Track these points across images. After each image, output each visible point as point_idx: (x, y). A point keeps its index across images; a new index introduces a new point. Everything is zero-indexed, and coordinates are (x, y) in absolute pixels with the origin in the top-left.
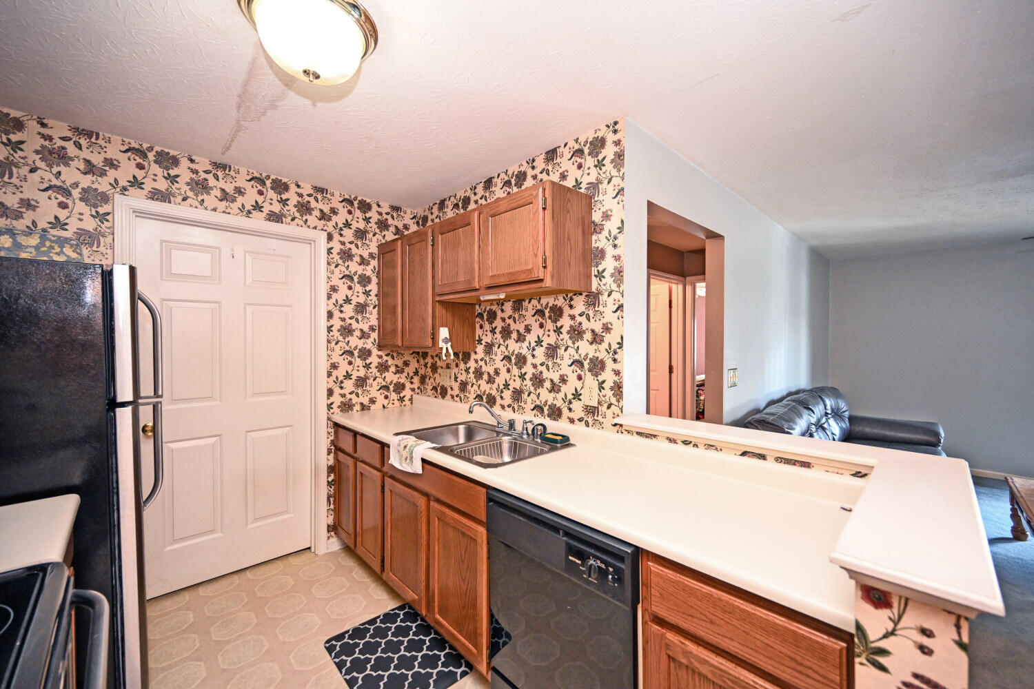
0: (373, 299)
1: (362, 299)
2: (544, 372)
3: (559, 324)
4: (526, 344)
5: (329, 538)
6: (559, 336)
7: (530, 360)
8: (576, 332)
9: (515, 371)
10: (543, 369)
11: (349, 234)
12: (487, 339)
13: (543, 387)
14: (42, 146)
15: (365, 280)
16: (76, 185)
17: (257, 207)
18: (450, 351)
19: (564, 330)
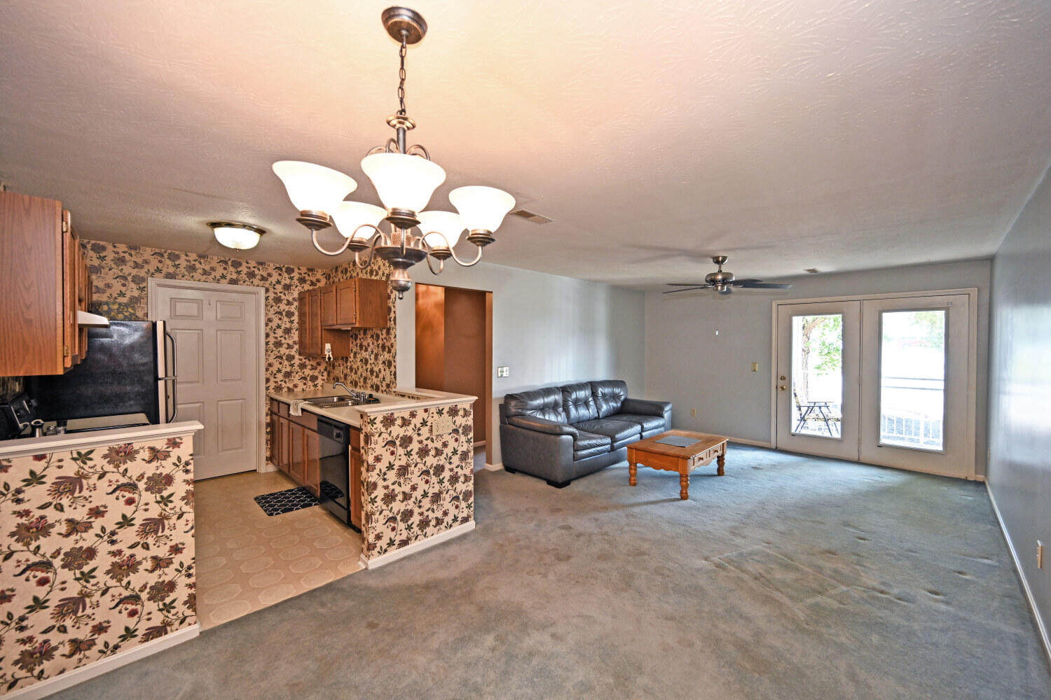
0: (296, 325)
1: (288, 325)
2: (374, 367)
3: (378, 343)
4: (368, 353)
5: (267, 464)
6: (378, 349)
7: (369, 361)
8: (383, 347)
9: (364, 367)
11: (279, 288)
12: (354, 350)
13: (373, 375)
14: (115, 257)
15: (290, 314)
16: (130, 274)
17: (223, 277)
18: (331, 356)
19: (380, 346)
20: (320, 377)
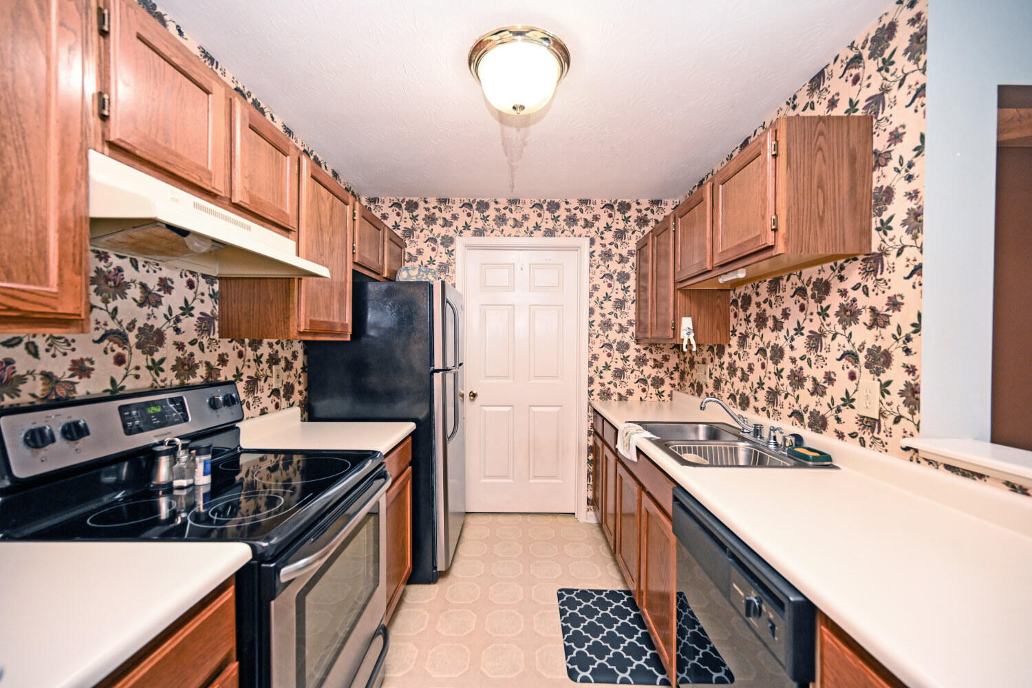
0: (632, 295)
1: (620, 295)
2: (804, 368)
3: (824, 304)
4: (784, 332)
5: (588, 510)
6: (824, 320)
7: (788, 353)
8: (848, 313)
9: (771, 366)
10: (804, 364)
11: (609, 236)
12: (741, 329)
13: (802, 388)
14: (426, 215)
15: (623, 277)
16: (439, 235)
17: (537, 227)
18: (693, 342)
19: (831, 312)
20: (668, 381)
